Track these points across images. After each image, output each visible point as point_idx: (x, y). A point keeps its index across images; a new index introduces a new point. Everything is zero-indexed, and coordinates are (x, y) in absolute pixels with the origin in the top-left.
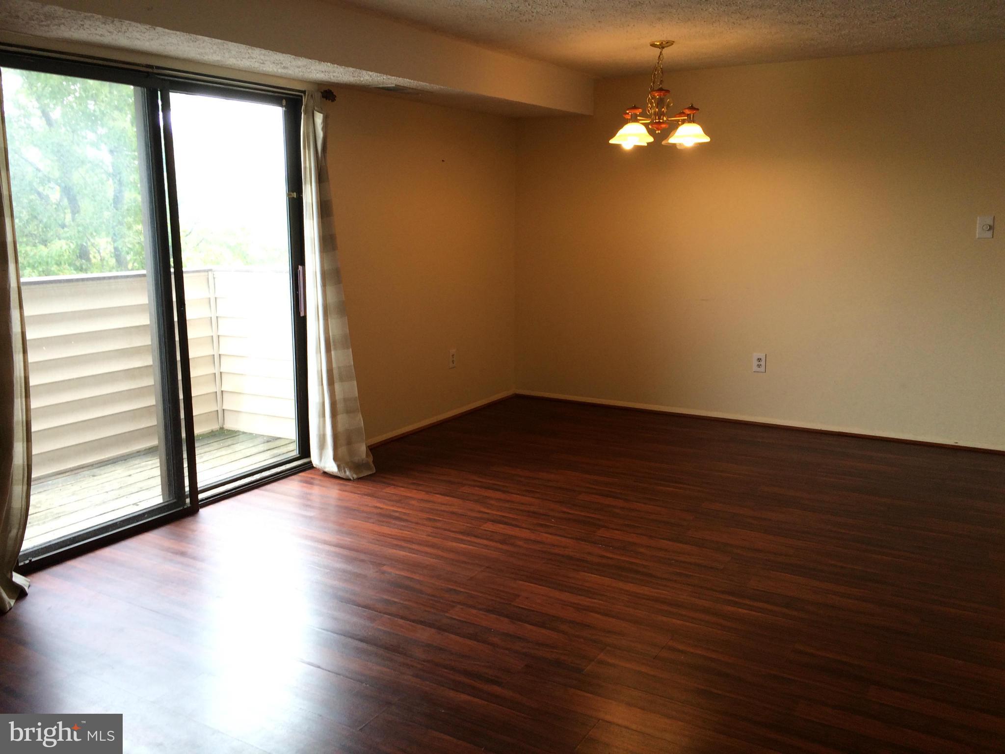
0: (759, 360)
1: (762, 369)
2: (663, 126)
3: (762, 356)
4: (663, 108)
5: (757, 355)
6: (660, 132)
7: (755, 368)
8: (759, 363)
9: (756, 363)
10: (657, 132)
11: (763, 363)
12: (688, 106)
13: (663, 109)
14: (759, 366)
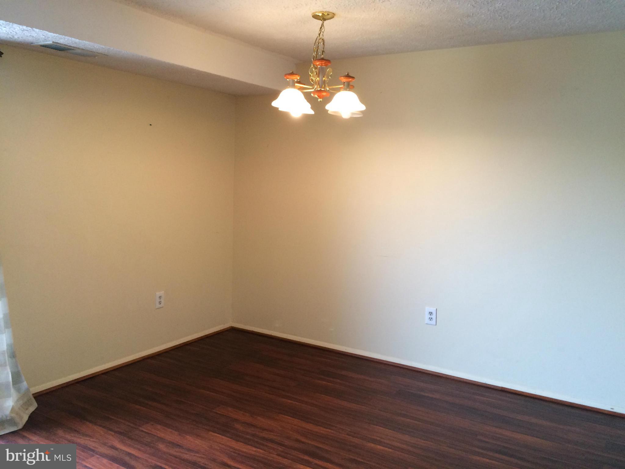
0: (431, 313)
1: (433, 322)
2: (324, 94)
3: (433, 310)
4: (324, 77)
5: (428, 309)
6: (321, 100)
7: (427, 321)
8: (431, 317)
9: (428, 316)
10: (319, 100)
11: (434, 316)
12: (344, 75)
13: (324, 79)
14: (431, 319)
